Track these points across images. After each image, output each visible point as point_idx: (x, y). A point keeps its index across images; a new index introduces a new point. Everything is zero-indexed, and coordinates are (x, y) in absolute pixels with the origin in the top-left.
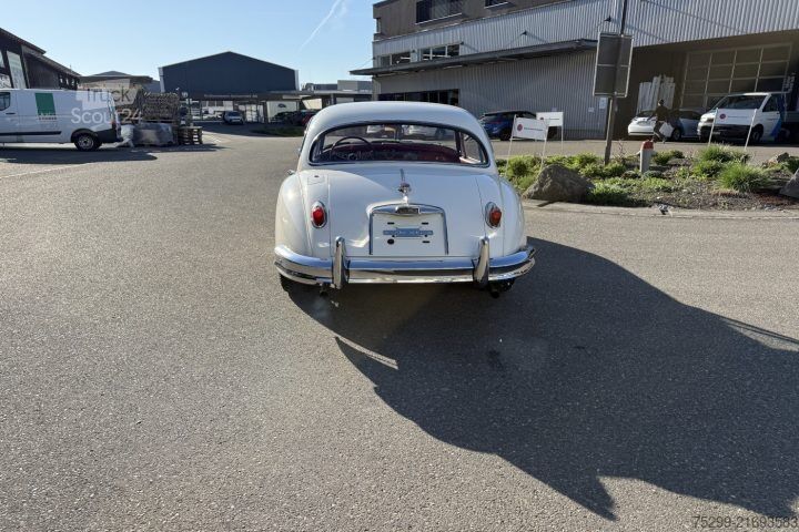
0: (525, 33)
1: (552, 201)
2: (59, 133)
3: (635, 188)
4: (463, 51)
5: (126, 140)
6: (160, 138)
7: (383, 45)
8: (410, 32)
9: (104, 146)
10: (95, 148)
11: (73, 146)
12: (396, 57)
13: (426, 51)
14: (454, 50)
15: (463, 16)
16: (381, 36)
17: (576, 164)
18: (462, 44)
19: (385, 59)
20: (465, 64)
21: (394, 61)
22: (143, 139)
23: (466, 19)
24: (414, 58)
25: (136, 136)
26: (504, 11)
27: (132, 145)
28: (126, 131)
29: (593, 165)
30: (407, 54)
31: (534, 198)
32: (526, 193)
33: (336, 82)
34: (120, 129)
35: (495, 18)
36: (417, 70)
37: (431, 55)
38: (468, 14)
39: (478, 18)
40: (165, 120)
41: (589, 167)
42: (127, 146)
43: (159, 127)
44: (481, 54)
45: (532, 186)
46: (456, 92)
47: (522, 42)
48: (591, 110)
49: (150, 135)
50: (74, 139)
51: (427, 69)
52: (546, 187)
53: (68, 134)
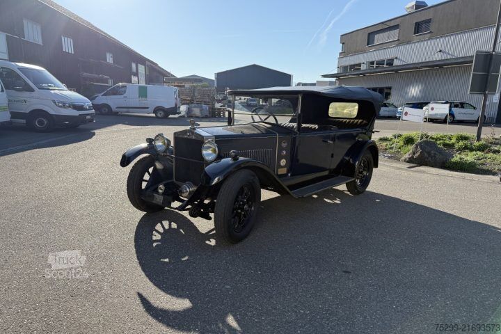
0: (440, 51)
1: (420, 164)
2: (148, 108)
3: (489, 160)
4: (396, 63)
5: (183, 113)
6: (201, 113)
7: (345, 59)
8: (363, 52)
9: (171, 116)
10: (166, 117)
11: (154, 115)
12: (352, 66)
13: (372, 63)
14: (390, 63)
16: (344, 54)
17: (454, 140)
18: (396, 58)
19: (345, 68)
20: (397, 71)
21: (350, 69)
22: (193, 113)
24: (363, 67)
25: (189, 111)
26: (427, 37)
27: (186, 116)
28: (183, 108)
29: (464, 142)
30: (360, 65)
31: (408, 162)
32: (403, 158)
33: (315, 82)
34: (179, 107)
35: (420, 42)
36: (364, 74)
37: (375, 66)
39: (408, 42)
40: (206, 103)
41: (461, 143)
42: (183, 117)
43: (202, 107)
44: (409, 64)
45: (408, 154)
46: (390, 88)
47: (438, 57)
49: (197, 111)
50: (155, 112)
52: (417, 155)
53: (152, 109)
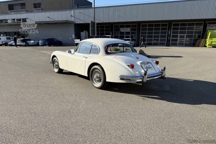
0: (48, 17)
4: (28, 20)
8: (7, 13)
13: (14, 20)
15: (26, 10)
18: (27, 18)
23: (27, 11)
24: (9, 22)
26: (41, 11)
30: (7, 20)
35: (37, 12)
36: (11, 25)
37: (16, 21)
38: (28, 10)
39: (32, 12)
47: (48, 20)
48: (71, 38)
51: (15, 25)
